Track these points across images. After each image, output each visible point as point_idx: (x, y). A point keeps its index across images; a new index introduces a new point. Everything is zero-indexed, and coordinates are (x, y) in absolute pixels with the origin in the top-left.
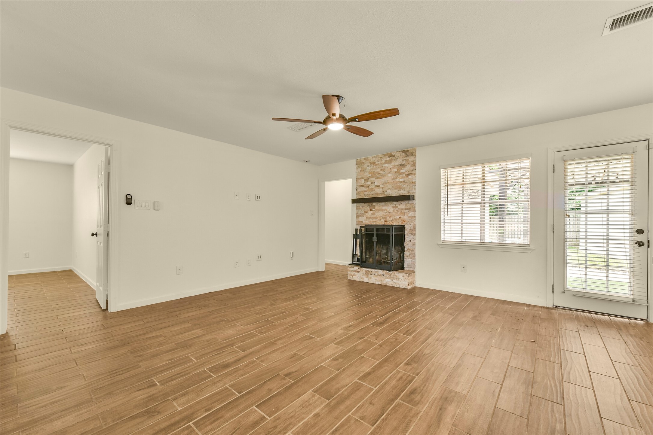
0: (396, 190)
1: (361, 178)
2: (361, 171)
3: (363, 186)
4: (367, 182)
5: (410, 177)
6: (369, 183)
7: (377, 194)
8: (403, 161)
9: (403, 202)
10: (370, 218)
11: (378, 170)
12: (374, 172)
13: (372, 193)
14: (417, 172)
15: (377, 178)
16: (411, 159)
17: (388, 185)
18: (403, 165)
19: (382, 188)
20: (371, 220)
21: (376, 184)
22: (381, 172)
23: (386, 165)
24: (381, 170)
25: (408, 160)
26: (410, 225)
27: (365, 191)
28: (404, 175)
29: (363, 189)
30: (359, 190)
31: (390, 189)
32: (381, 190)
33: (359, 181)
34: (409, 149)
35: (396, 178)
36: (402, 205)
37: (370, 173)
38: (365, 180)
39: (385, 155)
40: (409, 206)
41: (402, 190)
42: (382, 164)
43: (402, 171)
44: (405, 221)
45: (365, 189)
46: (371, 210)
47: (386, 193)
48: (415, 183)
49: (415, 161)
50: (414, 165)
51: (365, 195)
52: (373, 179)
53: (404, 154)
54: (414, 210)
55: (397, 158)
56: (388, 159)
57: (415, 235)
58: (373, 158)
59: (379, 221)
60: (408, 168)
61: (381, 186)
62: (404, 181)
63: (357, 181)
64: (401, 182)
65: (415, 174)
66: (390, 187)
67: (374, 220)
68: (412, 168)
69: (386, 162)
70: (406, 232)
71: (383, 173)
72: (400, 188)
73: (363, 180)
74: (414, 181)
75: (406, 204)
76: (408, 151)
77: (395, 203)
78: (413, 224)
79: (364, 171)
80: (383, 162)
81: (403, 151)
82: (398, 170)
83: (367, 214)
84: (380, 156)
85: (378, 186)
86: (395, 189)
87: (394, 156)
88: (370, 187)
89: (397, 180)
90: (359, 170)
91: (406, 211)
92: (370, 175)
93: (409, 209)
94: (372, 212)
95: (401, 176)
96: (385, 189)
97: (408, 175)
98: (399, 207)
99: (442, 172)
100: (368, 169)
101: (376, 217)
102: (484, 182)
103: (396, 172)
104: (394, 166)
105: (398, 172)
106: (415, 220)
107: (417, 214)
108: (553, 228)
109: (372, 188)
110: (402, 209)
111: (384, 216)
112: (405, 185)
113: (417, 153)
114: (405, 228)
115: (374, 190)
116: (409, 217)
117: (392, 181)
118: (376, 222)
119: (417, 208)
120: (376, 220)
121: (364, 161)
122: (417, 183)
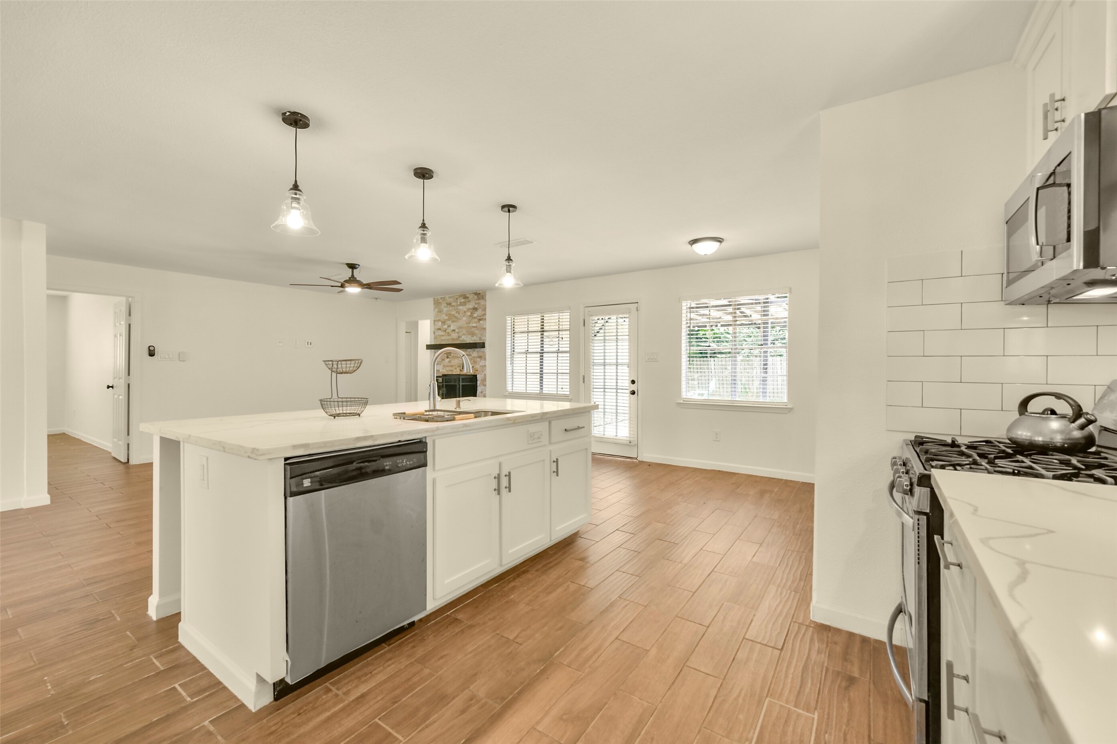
0: (470, 336)
1: (439, 320)
2: (438, 312)
3: (440, 329)
4: (444, 325)
5: (481, 322)
6: (446, 327)
7: (453, 339)
8: (476, 304)
9: (476, 350)
10: (447, 366)
11: (454, 313)
12: (450, 314)
13: (449, 337)
14: (488, 317)
15: (453, 322)
16: (482, 302)
17: (462, 329)
18: (475, 309)
19: (458, 333)
20: (448, 369)
21: (452, 328)
22: (457, 315)
23: (461, 307)
24: (457, 312)
25: (480, 303)
26: (481, 375)
27: (443, 336)
28: (476, 320)
29: (440, 333)
30: (436, 334)
31: (464, 334)
32: (457, 334)
33: (436, 323)
34: (480, 292)
35: (470, 323)
36: (475, 353)
37: (446, 315)
38: (442, 322)
39: (460, 296)
40: (481, 354)
41: (475, 336)
42: (458, 305)
43: (475, 315)
44: (477, 371)
45: (443, 334)
46: (448, 358)
47: (460, 339)
48: (485, 329)
49: (486, 305)
50: (485, 310)
51: (442, 340)
52: (449, 322)
53: (476, 297)
54: (485, 360)
55: (470, 301)
56: (463, 300)
57: (485, 386)
58: (449, 298)
59: (455, 370)
60: (479, 312)
61: (457, 331)
62: (476, 327)
63: (434, 323)
64: (474, 327)
65: (485, 319)
66: (464, 332)
67: (450, 369)
68: (483, 313)
69: (461, 304)
70: (478, 383)
71: (459, 316)
72: (474, 335)
73: (440, 323)
74: (484, 327)
75: (478, 352)
76: (479, 294)
77: (469, 350)
78: (483, 374)
79: (441, 312)
80: (459, 303)
81: (476, 294)
82: (471, 313)
83: (444, 362)
84: (456, 297)
85: (454, 330)
86: (469, 334)
87: (468, 298)
88: (447, 331)
89: (471, 325)
90: (437, 310)
91: (478, 359)
92: (447, 318)
93: (480, 357)
94: (448, 359)
95: (474, 320)
96: (460, 334)
97: (480, 320)
98: (472, 355)
99: (508, 319)
100: (445, 309)
101: (452, 366)
102: (543, 331)
103: (470, 316)
104: (468, 309)
105: (471, 316)
106: (485, 369)
107: (488, 363)
108: (584, 379)
109: (448, 333)
110: (475, 357)
111: (459, 365)
112: (477, 332)
113: (487, 297)
114: (478, 379)
115: (450, 335)
116: (481, 366)
117: (467, 325)
118: (452, 371)
119: (487, 357)
120: (452, 368)
121: (441, 301)
122: (487, 330)
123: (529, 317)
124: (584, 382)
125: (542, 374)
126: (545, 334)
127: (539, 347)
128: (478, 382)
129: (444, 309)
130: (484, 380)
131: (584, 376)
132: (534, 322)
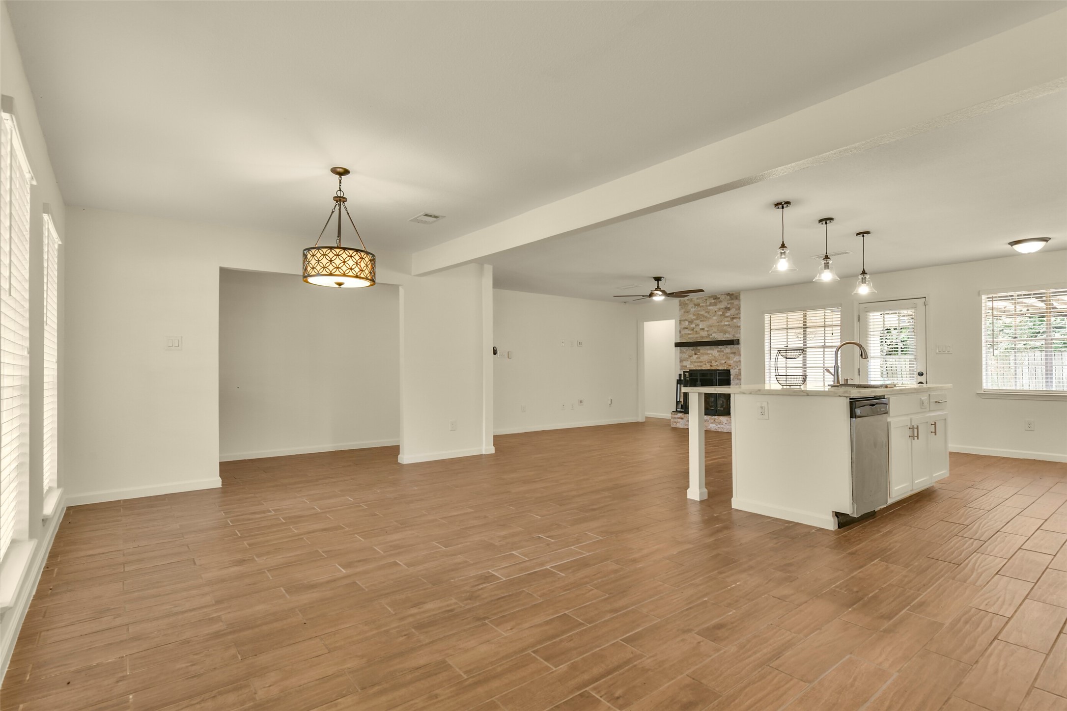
0: (722, 334)
1: (684, 320)
2: (684, 312)
3: (687, 328)
4: (692, 324)
5: (735, 320)
6: (693, 326)
7: (702, 337)
8: (728, 304)
9: (729, 346)
10: (695, 362)
11: (703, 312)
12: (698, 314)
13: (696, 336)
14: (742, 315)
15: (701, 321)
16: (736, 302)
17: (713, 328)
18: (728, 309)
19: (707, 331)
20: (696, 364)
21: (701, 327)
22: (706, 315)
23: (711, 308)
24: (706, 312)
25: (733, 303)
26: (735, 370)
27: (689, 334)
28: (729, 319)
29: (687, 331)
30: (683, 332)
31: (715, 332)
32: (706, 333)
33: (682, 322)
34: (733, 293)
35: (721, 322)
36: (728, 349)
37: (694, 315)
38: (689, 322)
39: (710, 297)
40: (734, 350)
41: (727, 334)
42: (707, 306)
43: (727, 314)
44: (730, 366)
45: (689, 332)
46: (695, 354)
47: (711, 337)
48: (740, 327)
49: (740, 304)
50: (739, 309)
51: (689, 338)
52: (697, 322)
53: (729, 297)
54: (740, 355)
55: (722, 301)
56: (713, 301)
57: (740, 380)
58: (697, 299)
59: (704, 366)
60: (733, 311)
61: (706, 329)
62: (729, 325)
63: (680, 323)
64: (726, 325)
65: (740, 318)
66: (715, 330)
67: (699, 364)
68: (737, 312)
69: (711, 304)
71: (708, 316)
72: (726, 332)
73: (687, 322)
74: (739, 325)
75: (731, 349)
76: (733, 294)
77: (720, 347)
78: (738, 368)
79: (687, 312)
80: (708, 304)
81: (728, 294)
82: (723, 313)
83: (692, 358)
84: (705, 298)
85: (703, 329)
86: (721, 332)
87: (719, 298)
88: (695, 330)
89: (722, 324)
90: (683, 311)
91: (732, 355)
92: (695, 317)
93: (734, 353)
94: (696, 356)
95: (726, 319)
96: (710, 333)
97: (733, 318)
98: (724, 351)
99: (766, 317)
100: (693, 310)
101: (702, 362)
102: (805, 327)
103: (721, 315)
104: (719, 309)
105: (723, 315)
106: (740, 364)
107: (742, 358)
108: (859, 372)
109: (696, 331)
110: (728, 353)
111: (709, 361)
112: (729, 330)
113: (742, 297)
114: (731, 373)
115: (699, 333)
116: (734, 362)
117: (717, 324)
118: (701, 366)
119: (742, 353)
120: (702, 364)
121: (687, 302)
122: (742, 327)
123: (789, 315)
124: (859, 375)
125: (806, 368)
126: (808, 330)
127: (802, 342)
128: (731, 376)
129: (691, 309)
130: (739, 374)
131: (859, 369)
132: (795, 318)
